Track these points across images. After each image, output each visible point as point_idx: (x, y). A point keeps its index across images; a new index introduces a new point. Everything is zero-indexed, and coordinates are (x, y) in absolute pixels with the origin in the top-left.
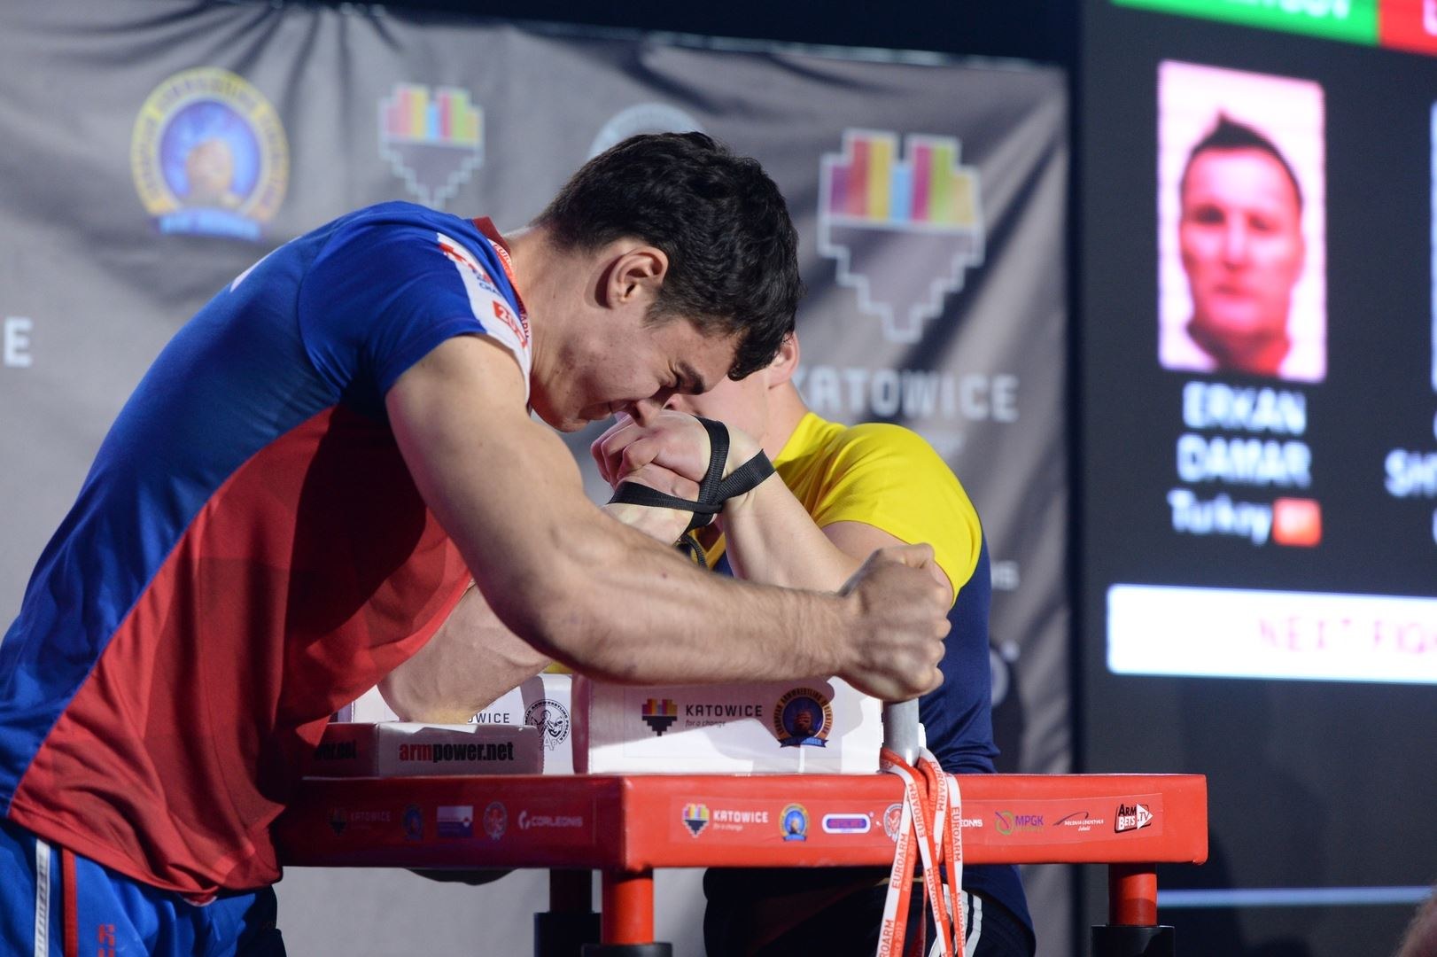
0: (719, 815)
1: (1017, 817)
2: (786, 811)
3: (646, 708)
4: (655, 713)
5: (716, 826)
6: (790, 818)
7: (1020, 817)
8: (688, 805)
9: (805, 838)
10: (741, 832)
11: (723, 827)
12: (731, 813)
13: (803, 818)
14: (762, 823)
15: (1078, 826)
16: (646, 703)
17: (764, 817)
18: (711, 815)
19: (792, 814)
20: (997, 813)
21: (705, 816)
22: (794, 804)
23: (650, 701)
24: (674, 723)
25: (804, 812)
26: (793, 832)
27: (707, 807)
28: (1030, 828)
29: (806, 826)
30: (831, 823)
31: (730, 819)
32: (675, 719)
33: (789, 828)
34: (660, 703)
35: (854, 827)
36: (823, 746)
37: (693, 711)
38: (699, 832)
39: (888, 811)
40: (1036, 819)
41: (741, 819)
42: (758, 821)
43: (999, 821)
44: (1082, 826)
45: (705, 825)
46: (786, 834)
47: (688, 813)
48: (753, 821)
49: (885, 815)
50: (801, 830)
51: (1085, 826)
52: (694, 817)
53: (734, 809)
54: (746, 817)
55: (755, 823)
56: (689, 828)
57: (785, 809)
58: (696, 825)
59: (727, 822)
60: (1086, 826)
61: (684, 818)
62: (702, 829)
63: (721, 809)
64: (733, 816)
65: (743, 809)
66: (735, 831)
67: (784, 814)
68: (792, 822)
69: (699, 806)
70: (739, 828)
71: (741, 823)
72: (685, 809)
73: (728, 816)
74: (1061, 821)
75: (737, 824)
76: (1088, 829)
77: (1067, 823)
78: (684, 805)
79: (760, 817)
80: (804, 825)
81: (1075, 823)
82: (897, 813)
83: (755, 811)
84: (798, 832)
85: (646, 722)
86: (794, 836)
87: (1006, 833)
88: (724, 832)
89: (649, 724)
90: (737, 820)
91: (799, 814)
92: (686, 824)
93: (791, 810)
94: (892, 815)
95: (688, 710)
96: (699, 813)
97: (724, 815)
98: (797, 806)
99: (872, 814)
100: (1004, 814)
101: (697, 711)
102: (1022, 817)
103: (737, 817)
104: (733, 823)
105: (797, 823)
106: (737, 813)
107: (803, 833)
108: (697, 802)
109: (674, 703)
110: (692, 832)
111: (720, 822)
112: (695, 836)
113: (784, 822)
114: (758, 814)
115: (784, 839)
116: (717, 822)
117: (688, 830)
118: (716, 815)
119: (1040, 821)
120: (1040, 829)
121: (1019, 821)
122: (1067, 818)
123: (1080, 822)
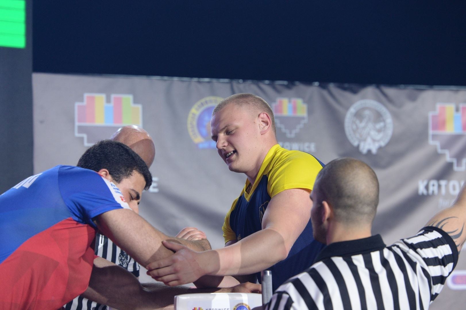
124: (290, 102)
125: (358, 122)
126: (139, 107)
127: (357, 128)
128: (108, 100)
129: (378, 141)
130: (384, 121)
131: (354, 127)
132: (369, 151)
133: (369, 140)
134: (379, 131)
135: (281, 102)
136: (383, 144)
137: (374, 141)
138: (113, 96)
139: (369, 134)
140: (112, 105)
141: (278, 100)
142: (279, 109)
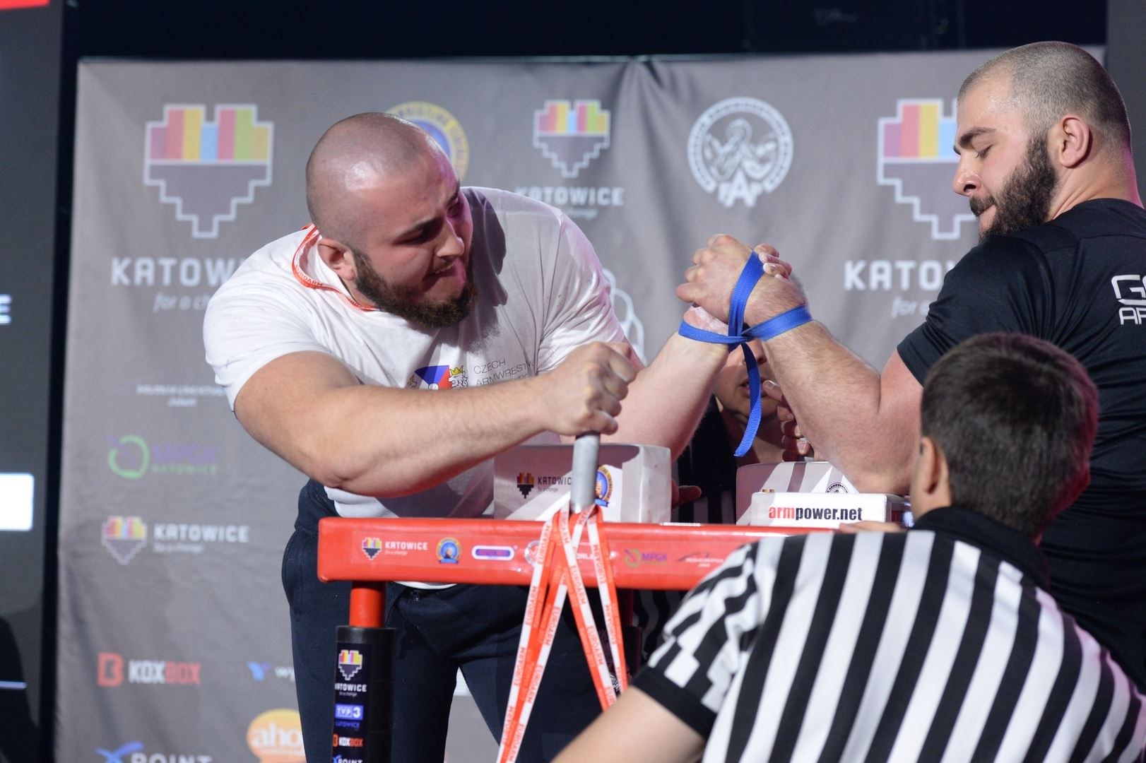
0: (390, 545)
1: (644, 555)
2: (442, 543)
3: (519, 479)
4: (523, 483)
5: (387, 552)
6: (445, 548)
8: (366, 539)
9: (457, 562)
10: (405, 557)
11: (392, 553)
12: (398, 543)
13: (456, 548)
14: (422, 551)
16: (519, 475)
17: (425, 547)
18: (384, 545)
19: (447, 545)
20: (626, 551)
21: (379, 545)
22: (447, 538)
23: (521, 474)
24: (532, 489)
25: (457, 544)
26: (447, 557)
27: (381, 539)
28: (654, 563)
29: (458, 554)
30: (478, 552)
31: (398, 547)
32: (532, 486)
33: (444, 555)
34: (526, 475)
35: (500, 555)
36: (607, 506)
37: (542, 481)
38: (373, 557)
39: (530, 545)
40: (662, 556)
41: (406, 548)
42: (420, 548)
43: (627, 557)
44: (702, 563)
45: (379, 552)
46: (441, 558)
47: (366, 544)
48: (415, 548)
50: (454, 556)
52: (370, 546)
53: (401, 541)
54: (410, 546)
55: (417, 549)
56: (367, 554)
57: (442, 541)
58: (372, 552)
59: (396, 549)
60: (706, 563)
61: (363, 547)
62: (376, 554)
63: (391, 540)
64: (400, 545)
65: (407, 541)
66: (400, 557)
67: (440, 544)
68: (447, 551)
69: (375, 539)
70: (405, 553)
71: (406, 550)
72: (364, 541)
73: (396, 545)
74: (682, 559)
75: (403, 550)
76: (708, 565)
77: (689, 560)
78: (364, 539)
80: (456, 553)
81: (694, 560)
82: (537, 547)
83: (417, 542)
84: (452, 557)
85: (519, 489)
86: (448, 560)
87: (634, 565)
88: (394, 556)
89: (520, 490)
90: (404, 548)
91: (453, 545)
92: (364, 551)
93: (445, 542)
94: (532, 548)
95: (539, 481)
96: (374, 544)
97: (393, 545)
98: (452, 539)
99: (516, 547)
100: (632, 551)
101: (544, 481)
102: (648, 555)
103: (403, 545)
104: (400, 549)
105: (451, 551)
106: (404, 543)
107: (456, 558)
108: (372, 536)
109: (532, 475)
110: (369, 557)
111: (391, 550)
112: (371, 559)
113: (440, 550)
114: (420, 544)
115: (440, 561)
116: (387, 549)
117: (365, 556)
118: (387, 545)
119: (664, 557)
120: (664, 563)
121: (645, 557)
122: (688, 557)
123: (700, 560)
124: (572, 107)
125: (716, 144)
126: (269, 127)
127: (715, 154)
128: (210, 117)
129: (760, 181)
130: (776, 140)
131: (708, 154)
132: (739, 201)
133: (740, 178)
134: (763, 161)
135: (553, 109)
136: (769, 187)
137: (749, 180)
138: (219, 109)
139: (740, 165)
140: (215, 124)
141: (548, 104)
142: (549, 122)
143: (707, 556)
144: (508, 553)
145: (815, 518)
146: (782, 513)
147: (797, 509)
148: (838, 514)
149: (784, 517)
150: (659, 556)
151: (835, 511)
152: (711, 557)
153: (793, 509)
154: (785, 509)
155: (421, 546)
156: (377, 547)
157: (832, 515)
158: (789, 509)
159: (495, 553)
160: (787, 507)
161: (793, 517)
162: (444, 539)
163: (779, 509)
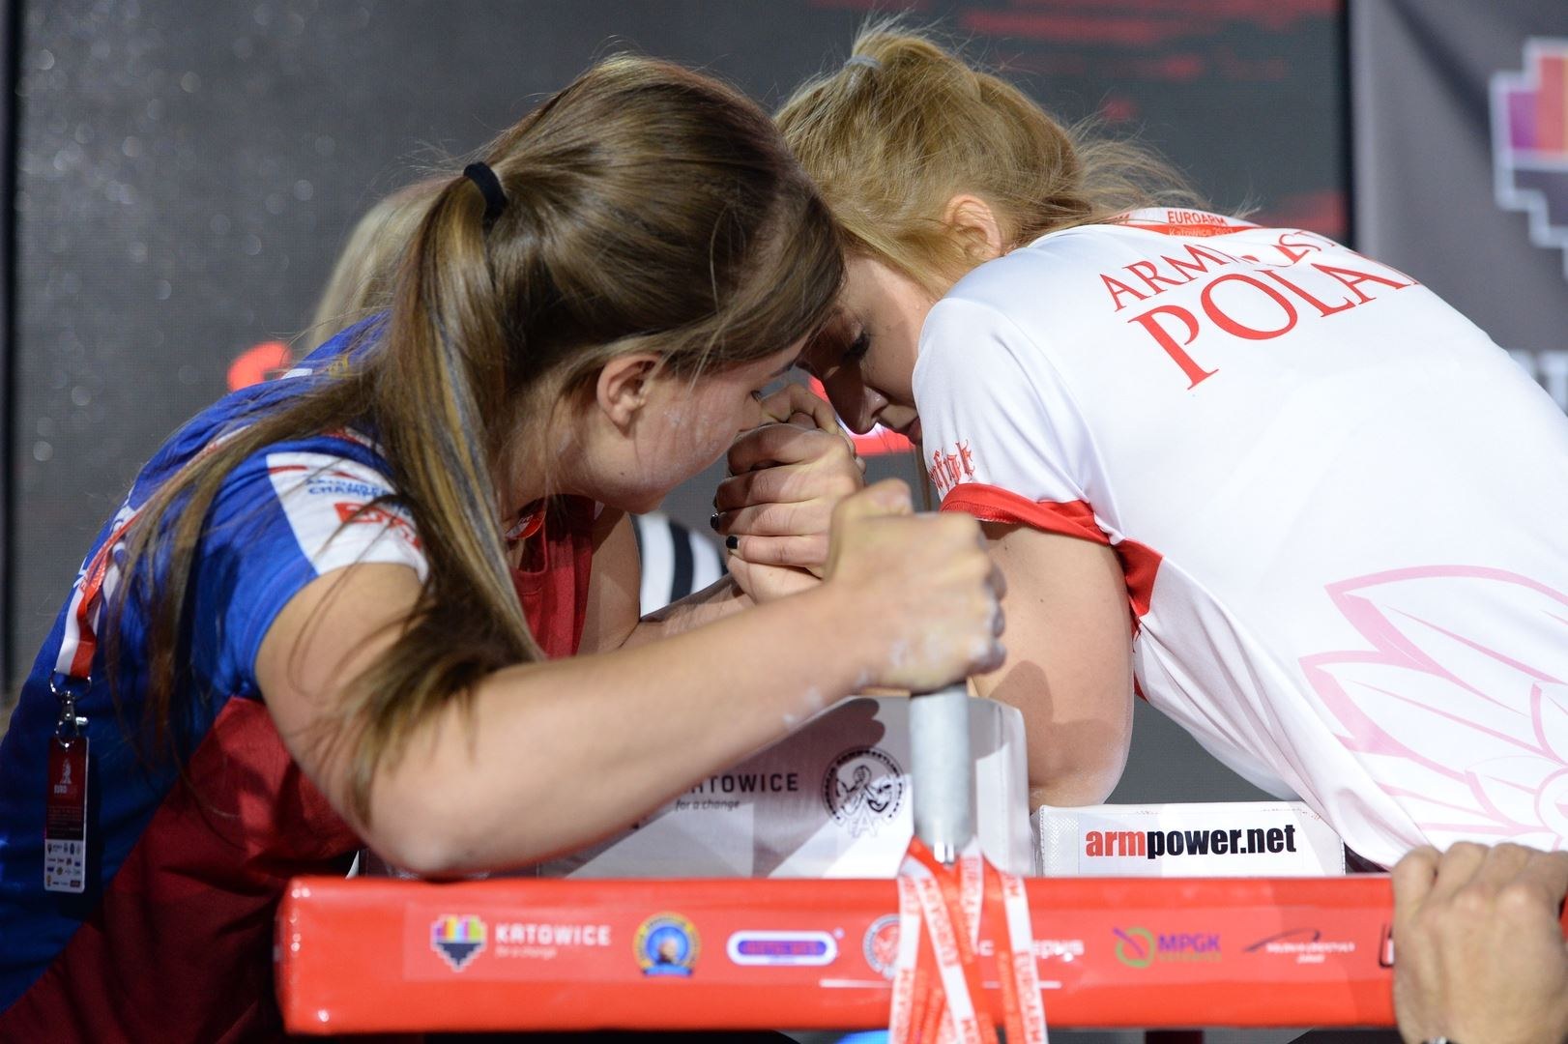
0: (508, 933)
1: (1162, 939)
2: (648, 927)
5: (501, 951)
6: (658, 941)
7: (1168, 938)
8: (442, 919)
9: (690, 972)
10: (552, 962)
11: (515, 952)
12: (531, 929)
13: (685, 939)
14: (597, 947)
15: (1296, 955)
17: (603, 936)
18: (491, 934)
19: (662, 931)
20: (1118, 932)
21: (478, 932)
25: (689, 929)
26: (663, 960)
27: (483, 919)
28: (1189, 956)
29: (692, 951)
30: (745, 948)
31: (531, 938)
33: (656, 955)
35: (798, 954)
38: (467, 962)
39: (875, 928)
40: (1206, 940)
41: (554, 940)
42: (589, 941)
43: (1120, 946)
44: (1305, 953)
45: (478, 951)
46: (648, 963)
47: (442, 931)
48: (577, 940)
49: (868, 936)
50: (682, 959)
51: (1313, 953)
52: (455, 936)
53: (539, 922)
54: (564, 935)
55: (583, 946)
56: (445, 956)
57: (647, 923)
58: (459, 951)
59: (525, 944)
60: (1316, 953)
61: (434, 939)
62: (471, 957)
63: (510, 921)
64: (536, 934)
65: (554, 923)
66: (539, 960)
67: (644, 931)
68: (662, 945)
69: (465, 918)
70: (549, 954)
71: (553, 944)
72: (436, 926)
73: (526, 934)
74: (1263, 943)
75: (545, 946)
76: (1319, 959)
77: (1273, 948)
78: (435, 919)
79: (595, 936)
80: (687, 949)
81: (1289, 948)
82: (893, 931)
83: (584, 927)
84: (675, 960)
86: (666, 969)
87: (1139, 964)
88: (519, 962)
90: (544, 939)
91: (677, 931)
92: (439, 950)
93: (660, 925)
94: (883, 934)
96: (466, 930)
97: (518, 933)
98: (674, 919)
99: (839, 933)
100: (1131, 932)
102: (1173, 939)
103: (545, 934)
104: (537, 944)
105: (672, 946)
106: (545, 929)
107: (686, 963)
108: (459, 914)
110: (451, 962)
111: (510, 945)
112: (458, 968)
113: (643, 944)
114: (589, 930)
115: (645, 972)
116: (503, 944)
117: (442, 960)
118: (501, 933)
119: (1213, 943)
120: (1212, 957)
121: (1166, 943)
122: (1272, 940)
123: (1301, 947)
143: (1317, 938)
144: (820, 948)
145: (1192, 851)
146: (1116, 844)
147: (1151, 835)
148: (1243, 842)
149: (1122, 853)
150: (1199, 943)
151: (1236, 835)
152: (1329, 940)
153: (1141, 835)
154: (1122, 835)
155: (591, 935)
156: (473, 938)
157: (1229, 843)
158: (1131, 835)
159: (788, 948)
160: (1126, 831)
161: (1141, 853)
162: (652, 918)
163: (1111, 836)
